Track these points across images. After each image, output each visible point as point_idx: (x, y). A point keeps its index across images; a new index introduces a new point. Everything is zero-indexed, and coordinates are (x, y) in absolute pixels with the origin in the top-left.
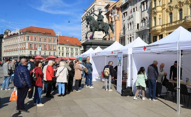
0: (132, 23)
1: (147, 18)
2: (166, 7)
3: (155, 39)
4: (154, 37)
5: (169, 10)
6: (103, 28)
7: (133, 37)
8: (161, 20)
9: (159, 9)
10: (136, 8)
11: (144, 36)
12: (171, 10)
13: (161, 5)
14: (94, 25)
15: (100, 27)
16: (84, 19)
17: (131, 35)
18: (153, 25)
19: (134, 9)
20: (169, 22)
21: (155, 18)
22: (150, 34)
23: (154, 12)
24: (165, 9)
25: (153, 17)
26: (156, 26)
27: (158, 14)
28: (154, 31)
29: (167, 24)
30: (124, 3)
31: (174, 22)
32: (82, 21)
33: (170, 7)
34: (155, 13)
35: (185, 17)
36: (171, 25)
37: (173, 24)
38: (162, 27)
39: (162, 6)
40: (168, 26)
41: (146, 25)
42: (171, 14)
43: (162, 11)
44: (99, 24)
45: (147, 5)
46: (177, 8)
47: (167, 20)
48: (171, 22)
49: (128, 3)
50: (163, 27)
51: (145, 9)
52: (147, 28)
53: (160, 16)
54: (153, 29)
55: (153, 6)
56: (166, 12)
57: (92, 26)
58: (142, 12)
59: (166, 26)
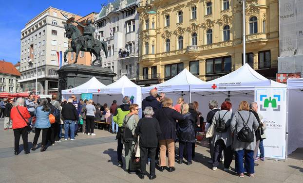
0: (112, 47)
1: (134, 43)
2: (162, 31)
3: (145, 72)
4: (144, 68)
5: (165, 36)
6: (93, 47)
7: (113, 67)
8: (155, 47)
9: (152, 32)
10: (118, 27)
11: (129, 67)
12: (168, 36)
13: (155, 28)
14: (79, 42)
15: (89, 45)
16: (25, 35)
17: (109, 64)
18: (144, 53)
19: (114, 28)
20: (165, 50)
21: (147, 44)
22: (138, 64)
23: (146, 35)
24: (161, 34)
25: (144, 43)
26: (147, 53)
27: (152, 39)
28: (146, 61)
29: (162, 54)
30: (98, 19)
31: (172, 52)
32: (22, 37)
33: (167, 32)
34: (148, 37)
35: (188, 47)
36: (168, 55)
37: (171, 54)
38: (156, 56)
39: (156, 30)
40: (164, 55)
41: (133, 52)
42: (168, 41)
43: (156, 36)
44: (87, 41)
45: (134, 26)
46: (176, 34)
47: (163, 49)
48: (168, 51)
49: (105, 20)
50: (158, 56)
51: (132, 30)
52: (135, 56)
53: (153, 42)
54: (144, 58)
55: (145, 28)
56: (161, 38)
57: (76, 41)
58: (127, 34)
59: (161, 56)
